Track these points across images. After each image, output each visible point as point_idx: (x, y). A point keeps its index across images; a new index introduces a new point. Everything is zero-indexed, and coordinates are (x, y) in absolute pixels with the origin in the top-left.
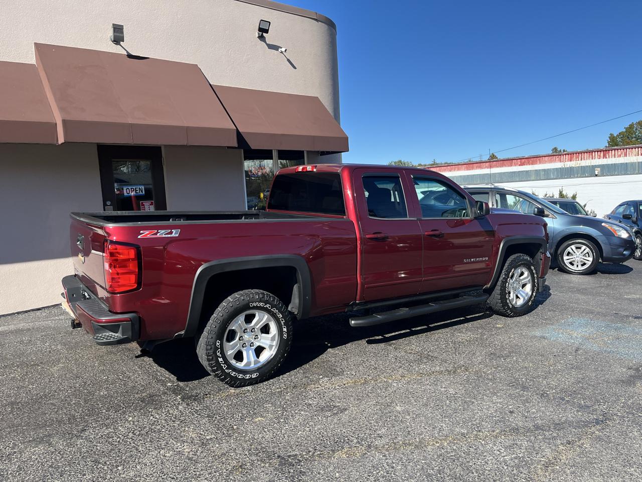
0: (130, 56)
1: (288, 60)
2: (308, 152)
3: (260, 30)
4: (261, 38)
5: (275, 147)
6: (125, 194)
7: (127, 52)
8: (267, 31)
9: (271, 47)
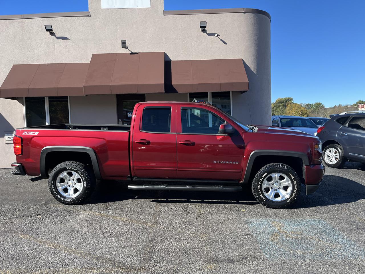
0: (132, 53)
1: (222, 40)
2: (232, 92)
3: (201, 27)
4: (204, 31)
5: (209, 91)
6: (128, 116)
7: (131, 52)
8: (205, 27)
9: (209, 35)
